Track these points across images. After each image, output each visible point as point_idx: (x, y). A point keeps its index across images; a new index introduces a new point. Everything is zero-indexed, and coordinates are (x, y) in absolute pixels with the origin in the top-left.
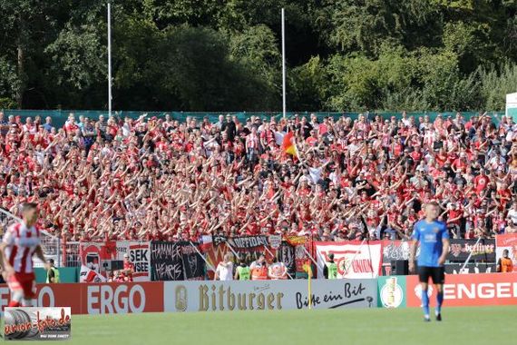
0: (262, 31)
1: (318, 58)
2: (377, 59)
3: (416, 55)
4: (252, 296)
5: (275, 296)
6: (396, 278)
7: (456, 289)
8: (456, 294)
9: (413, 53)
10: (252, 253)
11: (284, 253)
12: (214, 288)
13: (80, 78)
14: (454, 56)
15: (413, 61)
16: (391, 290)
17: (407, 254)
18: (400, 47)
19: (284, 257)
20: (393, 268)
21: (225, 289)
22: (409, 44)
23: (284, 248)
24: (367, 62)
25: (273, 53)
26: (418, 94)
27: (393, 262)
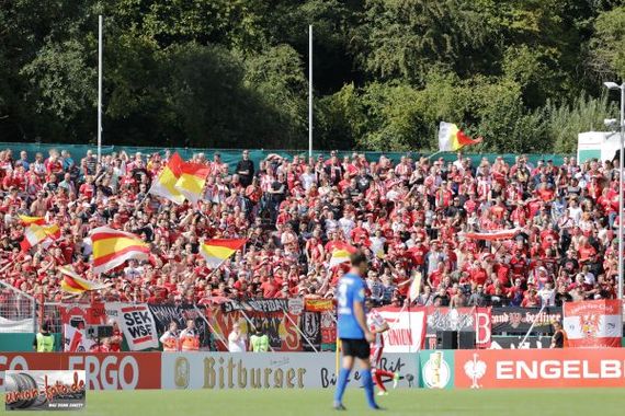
0: (286, 52)
1: (352, 86)
2: (424, 88)
3: (471, 84)
4: (269, 371)
5: (296, 373)
6: (442, 352)
7: (514, 367)
8: (514, 372)
9: (467, 81)
10: (270, 319)
11: (307, 320)
12: (222, 360)
13: (62, 105)
14: (517, 86)
15: (466, 91)
16: (435, 367)
17: (455, 324)
18: (451, 75)
19: (307, 324)
20: (439, 340)
21: (236, 362)
22: (462, 71)
23: (307, 314)
24: (411, 91)
25: (298, 78)
26: (472, 132)
27: (438, 333)
